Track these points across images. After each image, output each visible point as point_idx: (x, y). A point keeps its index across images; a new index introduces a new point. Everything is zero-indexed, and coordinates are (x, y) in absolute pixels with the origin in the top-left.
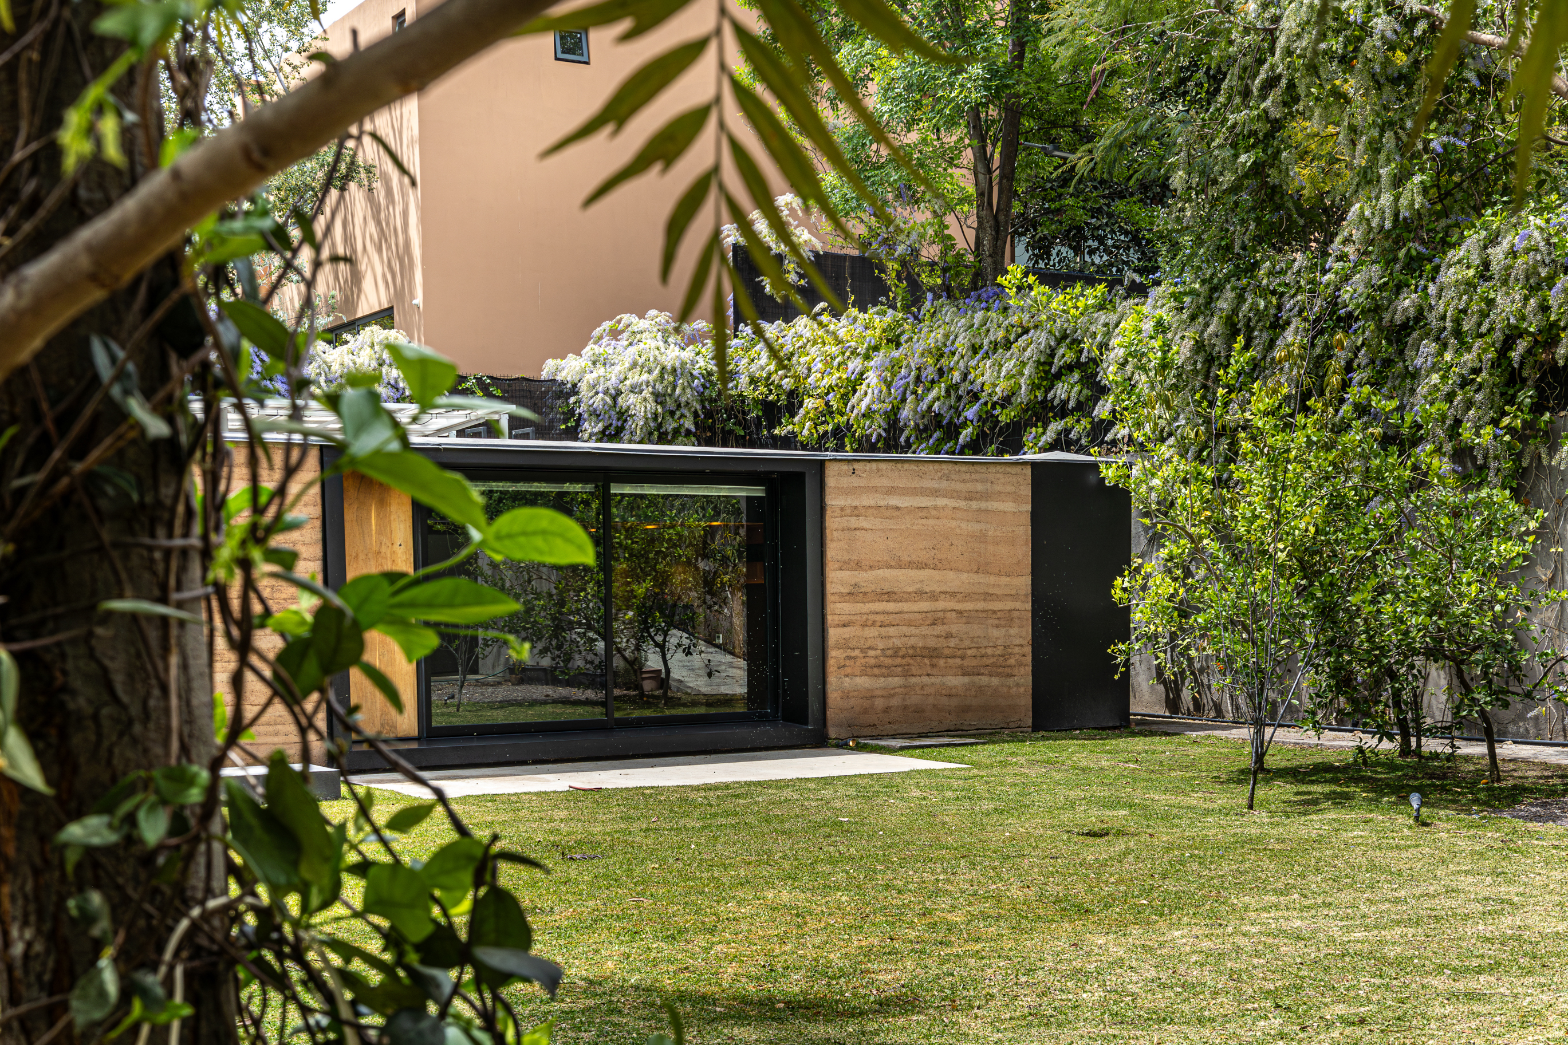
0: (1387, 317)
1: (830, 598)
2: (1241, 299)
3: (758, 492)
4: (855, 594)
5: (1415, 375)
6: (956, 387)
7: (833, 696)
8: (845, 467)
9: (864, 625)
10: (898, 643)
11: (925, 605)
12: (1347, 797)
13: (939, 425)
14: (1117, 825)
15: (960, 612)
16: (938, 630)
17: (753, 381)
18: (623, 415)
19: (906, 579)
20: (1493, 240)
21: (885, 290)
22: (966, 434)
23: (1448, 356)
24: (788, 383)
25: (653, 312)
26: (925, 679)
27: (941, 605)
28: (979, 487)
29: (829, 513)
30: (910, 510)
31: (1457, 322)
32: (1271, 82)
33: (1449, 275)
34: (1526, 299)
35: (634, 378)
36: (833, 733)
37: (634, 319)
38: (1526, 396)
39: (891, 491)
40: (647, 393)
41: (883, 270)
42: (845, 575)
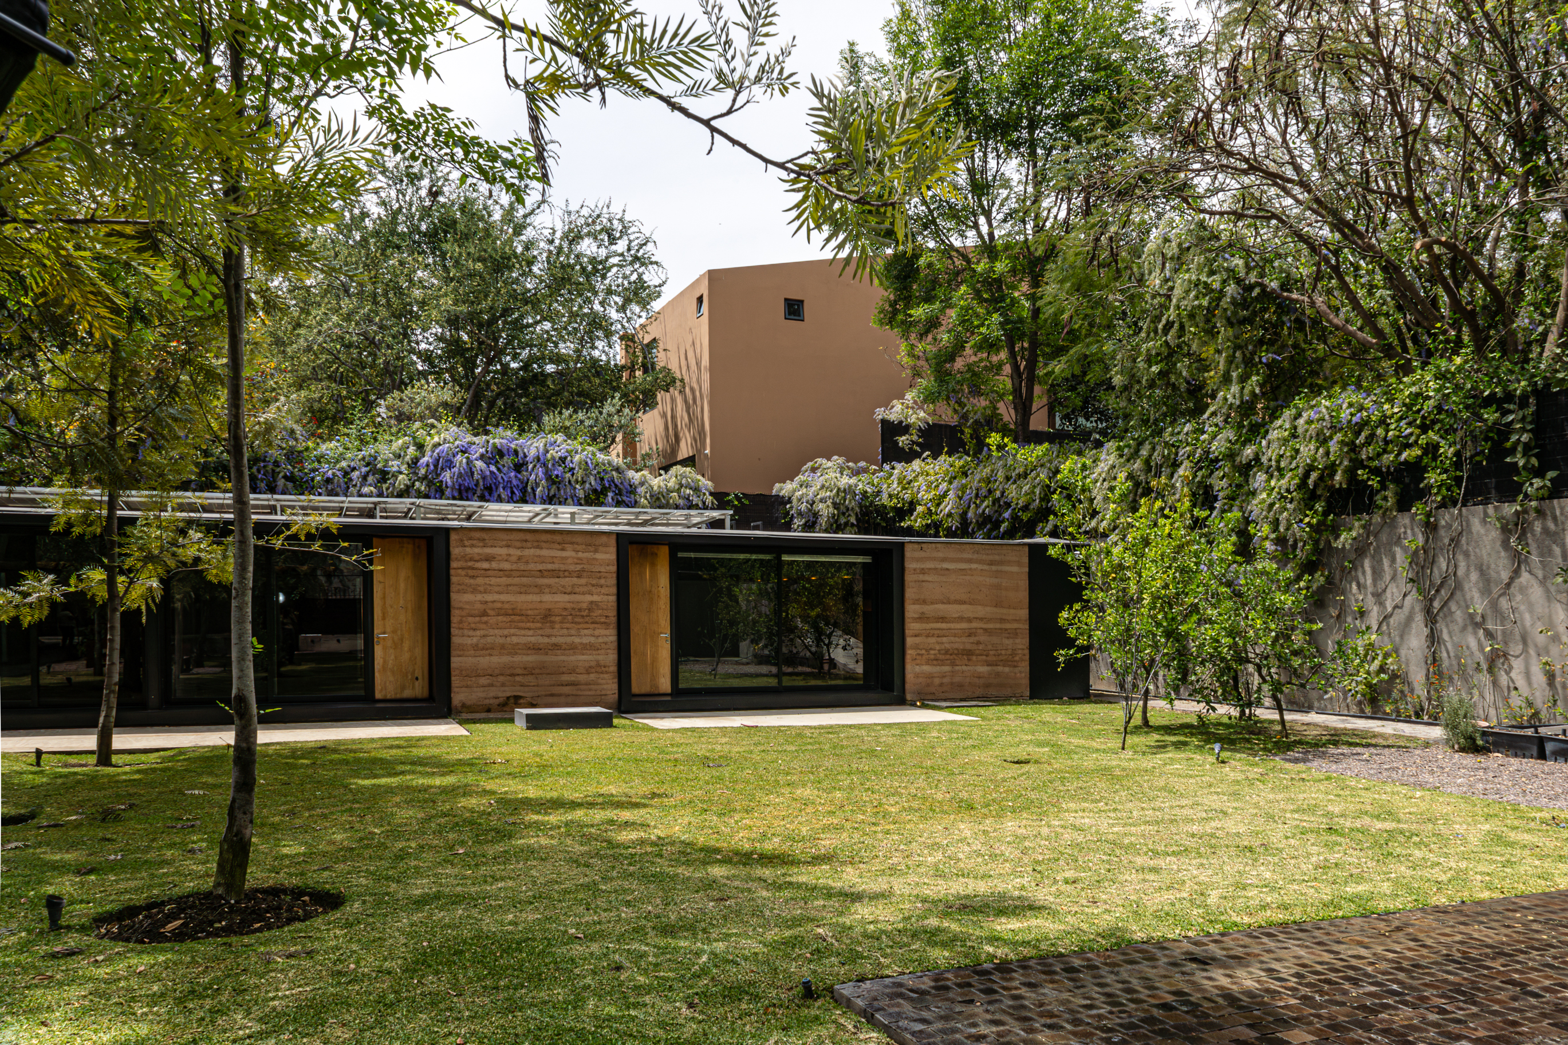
0: (1238, 459)
1: (907, 620)
2: (1153, 449)
3: (867, 559)
4: (922, 618)
5: (1254, 493)
6: (998, 500)
7: (909, 676)
8: (916, 546)
9: (928, 636)
10: (948, 646)
11: (964, 625)
12: (1185, 744)
13: (991, 521)
14: (1035, 757)
15: (985, 630)
16: (972, 639)
17: (890, 496)
18: (816, 515)
19: (953, 610)
20: (1299, 415)
21: (963, 444)
22: (1004, 527)
23: (1273, 483)
24: (907, 497)
25: (835, 457)
26: (964, 668)
27: (974, 625)
28: (997, 558)
29: (907, 572)
30: (955, 571)
31: (1278, 462)
32: (1169, 325)
33: (1273, 435)
34: (1317, 449)
35: (823, 494)
36: (909, 697)
37: (824, 461)
38: (1319, 507)
39: (944, 560)
40: (829, 503)
41: (962, 432)
42: (917, 607)
